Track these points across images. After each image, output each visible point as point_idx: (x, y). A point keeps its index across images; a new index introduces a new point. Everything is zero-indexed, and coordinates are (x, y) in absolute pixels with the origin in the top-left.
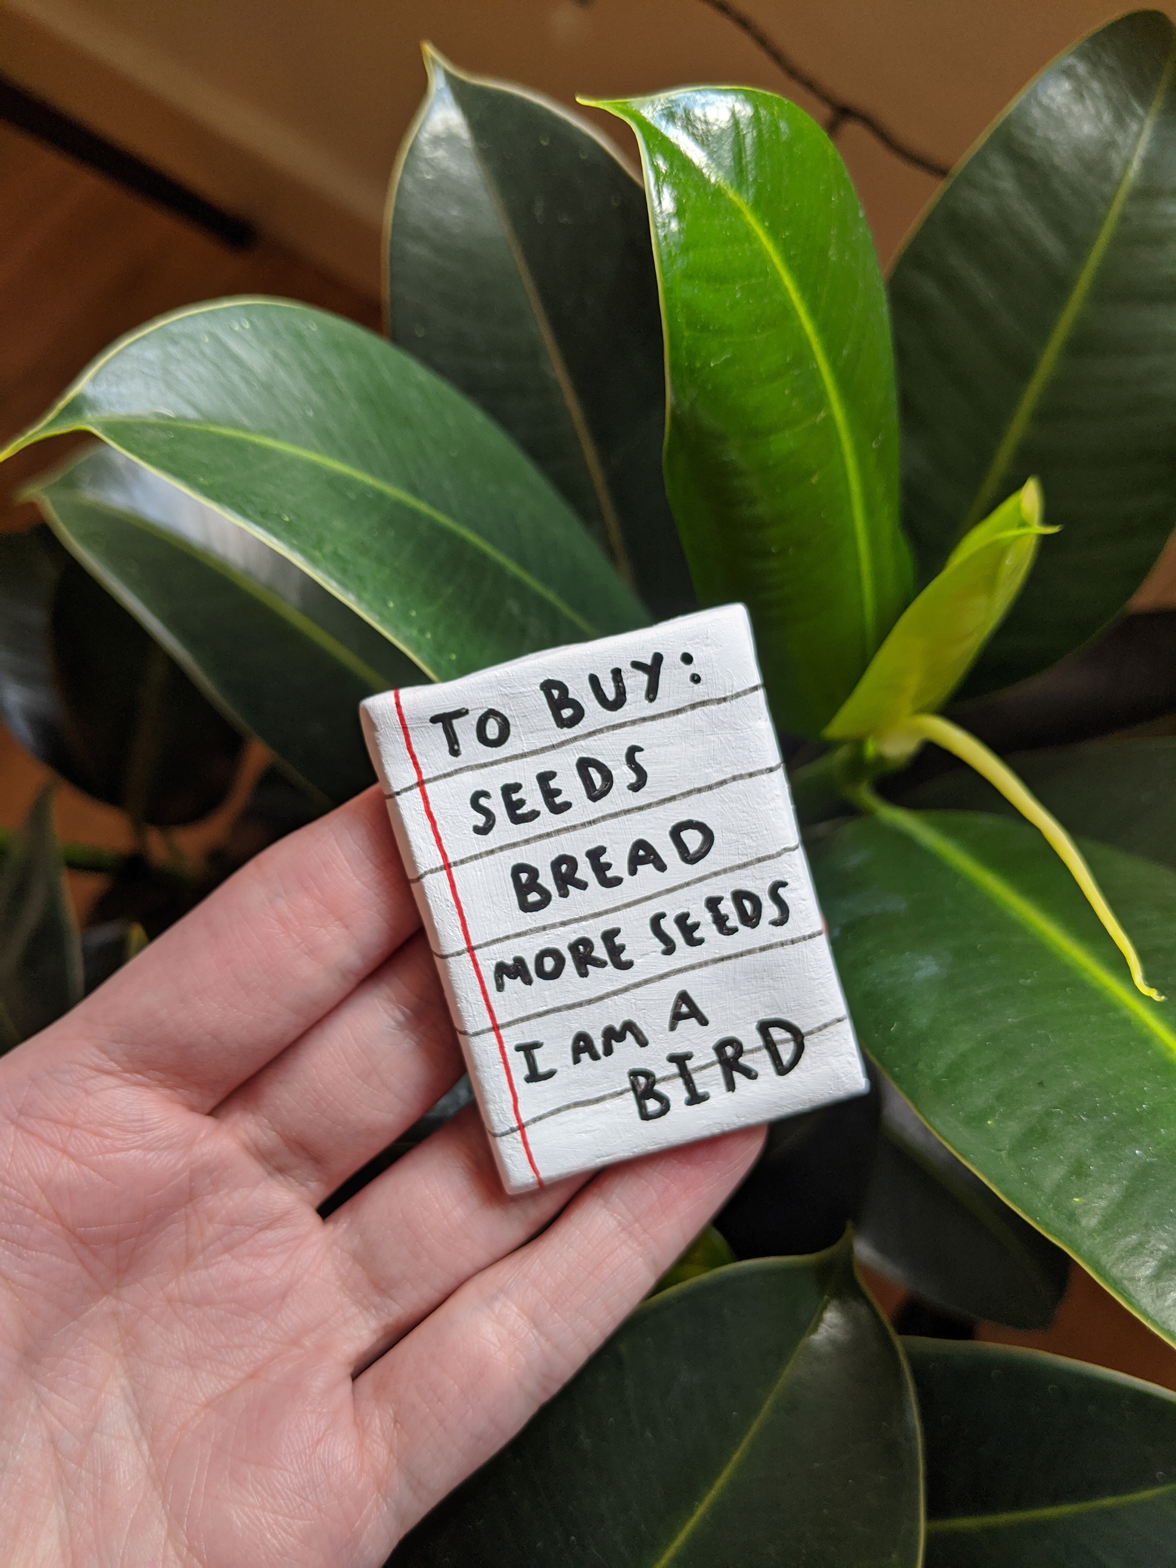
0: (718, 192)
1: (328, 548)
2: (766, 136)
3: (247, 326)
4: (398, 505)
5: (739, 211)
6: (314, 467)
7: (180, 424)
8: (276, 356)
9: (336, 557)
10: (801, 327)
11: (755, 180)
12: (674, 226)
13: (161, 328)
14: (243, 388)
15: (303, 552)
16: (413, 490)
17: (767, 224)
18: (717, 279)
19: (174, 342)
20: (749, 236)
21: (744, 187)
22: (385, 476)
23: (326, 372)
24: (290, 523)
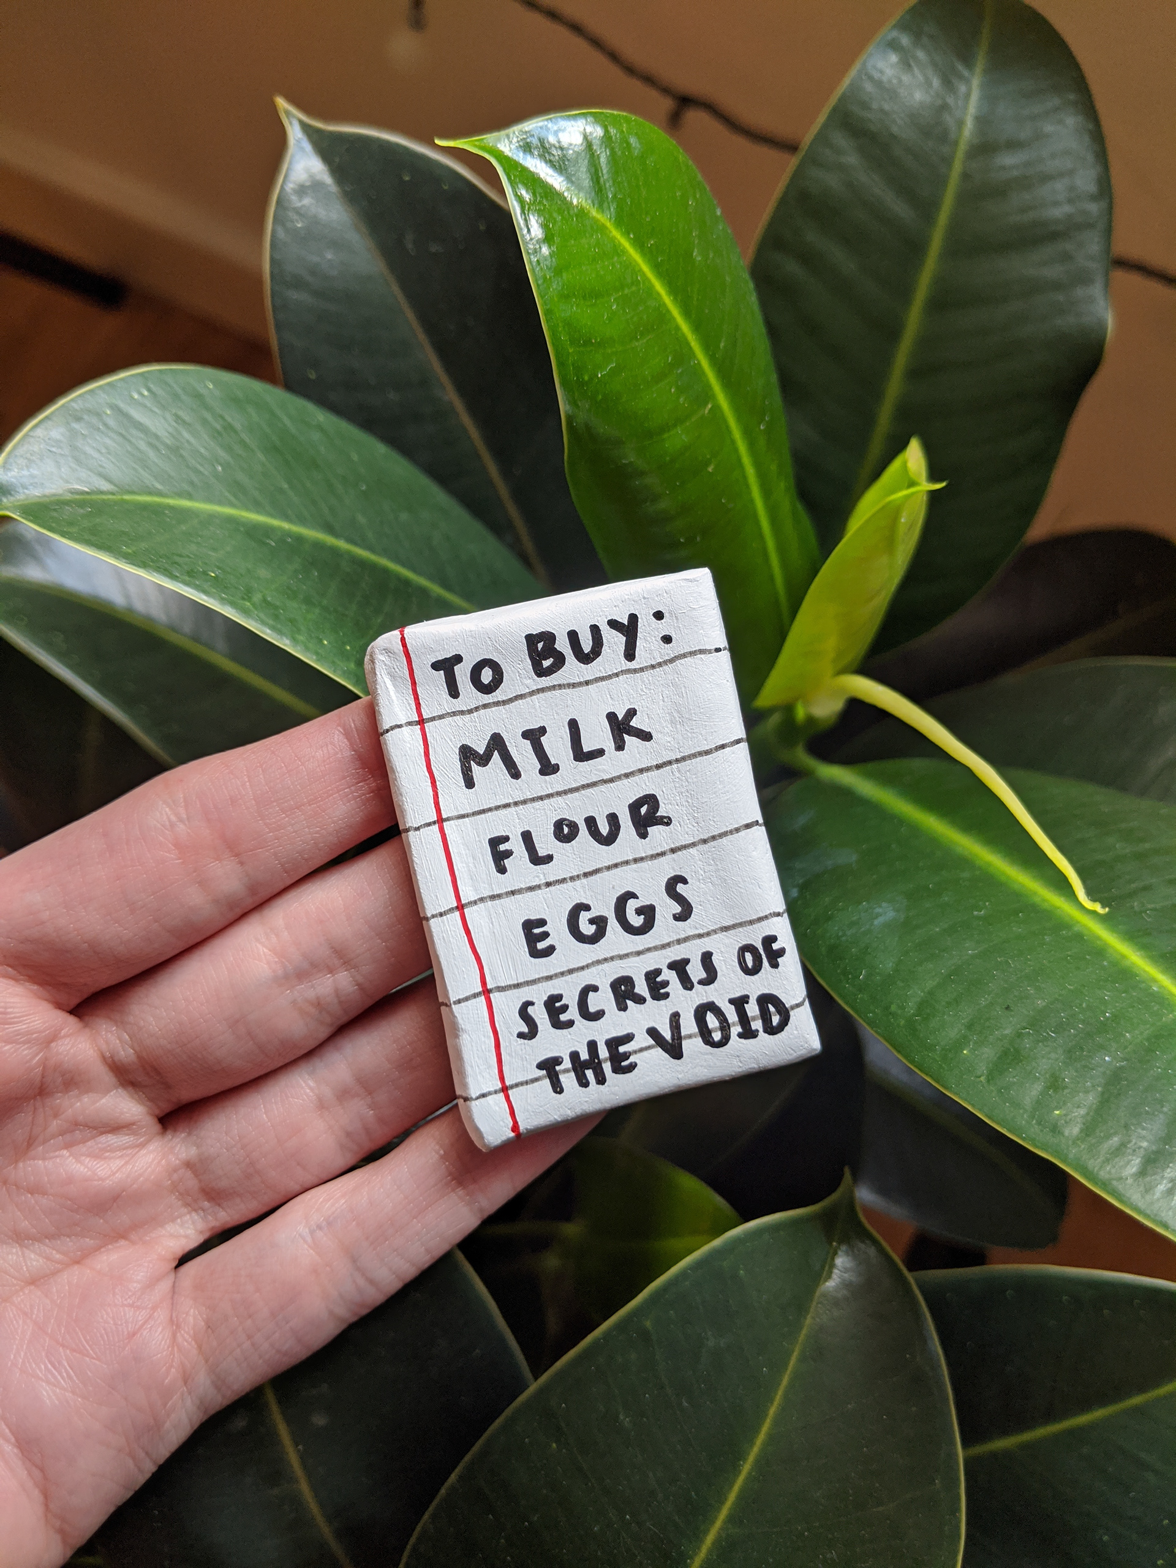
0: (582, 213)
1: (257, 597)
2: (619, 153)
3: (146, 393)
4: (318, 545)
5: (604, 227)
6: (230, 520)
7: (94, 497)
8: (178, 418)
9: (266, 604)
10: (678, 328)
11: (615, 196)
12: (545, 250)
13: (63, 406)
14: (151, 454)
15: (233, 604)
16: (330, 529)
17: (632, 236)
18: (592, 295)
19: (78, 419)
20: (617, 251)
21: (605, 205)
22: (301, 520)
23: (229, 428)
24: (216, 578)
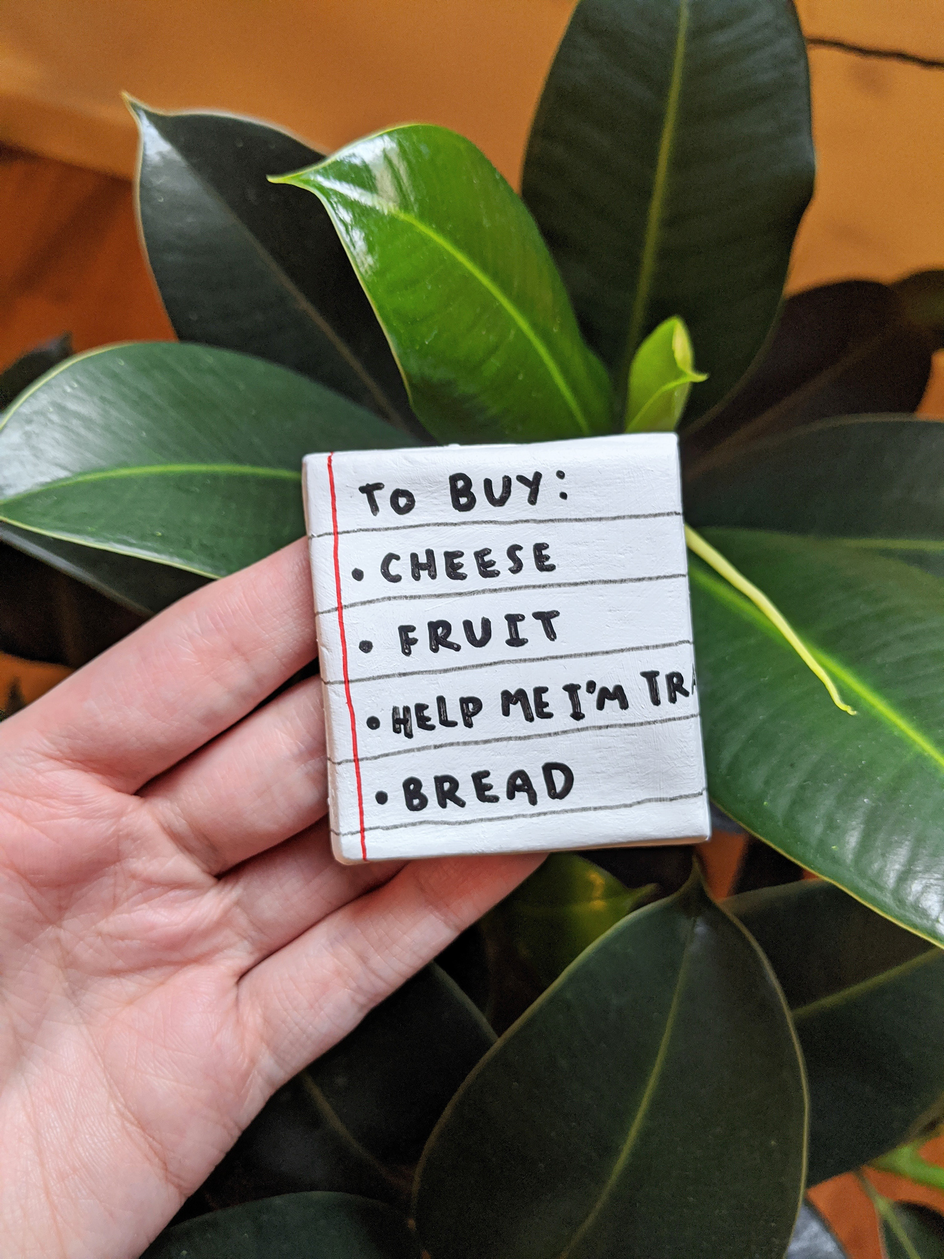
0: (393, 219)
1: (195, 543)
2: (414, 161)
3: (76, 385)
4: (231, 478)
5: (411, 226)
6: (163, 478)
7: (56, 485)
8: (103, 399)
9: (203, 547)
10: (480, 284)
11: (416, 199)
13: (15, 413)
14: (90, 436)
15: (180, 556)
16: (236, 459)
17: (434, 226)
18: (411, 283)
19: (29, 421)
20: (425, 241)
21: (410, 207)
22: (213, 458)
23: (143, 396)
24: (162, 537)
